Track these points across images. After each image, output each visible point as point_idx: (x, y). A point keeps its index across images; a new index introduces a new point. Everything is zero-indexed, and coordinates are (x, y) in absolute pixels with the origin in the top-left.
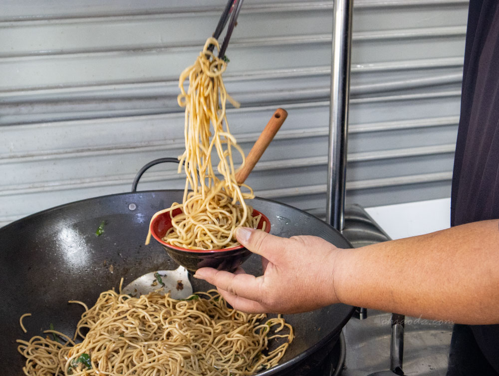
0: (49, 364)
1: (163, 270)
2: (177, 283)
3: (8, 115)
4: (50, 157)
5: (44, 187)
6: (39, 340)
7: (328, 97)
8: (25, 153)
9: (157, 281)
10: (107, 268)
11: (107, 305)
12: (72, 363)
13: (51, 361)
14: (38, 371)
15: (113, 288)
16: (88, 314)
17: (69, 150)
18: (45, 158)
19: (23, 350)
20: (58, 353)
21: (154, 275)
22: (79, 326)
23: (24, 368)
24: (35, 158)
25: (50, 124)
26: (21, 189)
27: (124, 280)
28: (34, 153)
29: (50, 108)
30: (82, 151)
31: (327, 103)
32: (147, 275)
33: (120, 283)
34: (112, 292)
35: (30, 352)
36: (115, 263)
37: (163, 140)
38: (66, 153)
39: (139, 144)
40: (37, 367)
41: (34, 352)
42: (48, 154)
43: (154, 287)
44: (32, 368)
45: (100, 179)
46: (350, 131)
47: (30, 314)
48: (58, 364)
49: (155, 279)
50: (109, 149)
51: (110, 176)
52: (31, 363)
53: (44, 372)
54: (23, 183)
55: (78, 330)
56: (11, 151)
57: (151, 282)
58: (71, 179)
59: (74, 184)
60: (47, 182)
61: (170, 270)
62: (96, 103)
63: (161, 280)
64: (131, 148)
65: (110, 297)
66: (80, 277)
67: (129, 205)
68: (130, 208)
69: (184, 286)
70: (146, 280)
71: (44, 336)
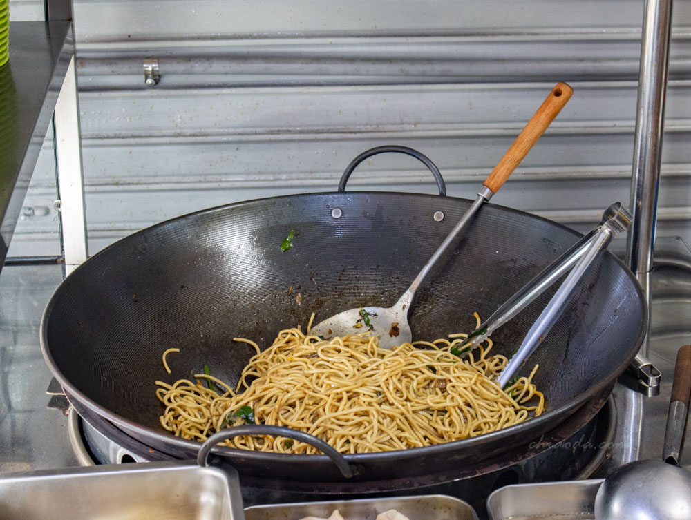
0: (196, 417)
1: (373, 306)
2: (390, 327)
3: (175, 73)
4: (231, 138)
5: (220, 181)
6: (188, 385)
7: (637, 76)
8: (197, 131)
9: (363, 322)
10: (293, 297)
11: (287, 349)
12: (229, 417)
13: (200, 414)
14: (180, 424)
15: (299, 326)
16: (259, 357)
17: (259, 130)
18: (224, 139)
19: (163, 395)
20: (209, 405)
21: (360, 313)
22: (245, 373)
23: (162, 418)
24: (210, 139)
25: (234, 90)
26: (189, 182)
27: (316, 316)
28: (208, 131)
29: (235, 66)
30: (279, 132)
31: (635, 84)
32: (349, 311)
33: (309, 320)
34: (297, 331)
35: (172, 399)
36: (305, 291)
37: (399, 124)
38: (256, 134)
39: (363, 128)
40: (179, 419)
41: (177, 399)
42: (229, 134)
43: (357, 330)
44: (172, 418)
45: (303, 176)
46: (666, 128)
47: (178, 350)
48: (209, 419)
49: (361, 318)
50: (318, 132)
51: (317, 172)
52: (172, 413)
53: (188, 426)
54: (191, 175)
55: (243, 379)
56: (176, 126)
57: (353, 323)
58: (260, 173)
59: (265, 180)
60: (226, 174)
61: (383, 307)
62: (302, 63)
63: (368, 320)
64: (351, 132)
65: (293, 337)
66: (253, 307)
67: (332, 210)
68: (333, 215)
69: (400, 331)
70: (347, 318)
71: (194, 380)
